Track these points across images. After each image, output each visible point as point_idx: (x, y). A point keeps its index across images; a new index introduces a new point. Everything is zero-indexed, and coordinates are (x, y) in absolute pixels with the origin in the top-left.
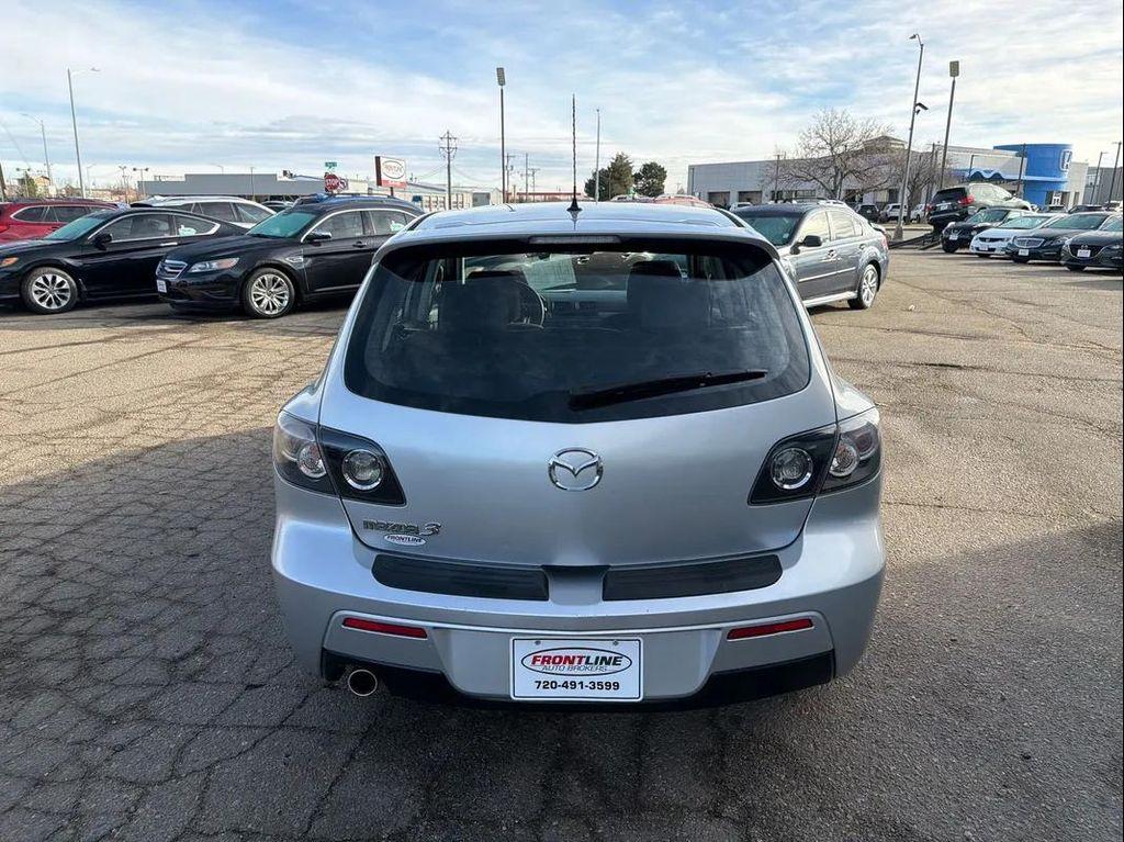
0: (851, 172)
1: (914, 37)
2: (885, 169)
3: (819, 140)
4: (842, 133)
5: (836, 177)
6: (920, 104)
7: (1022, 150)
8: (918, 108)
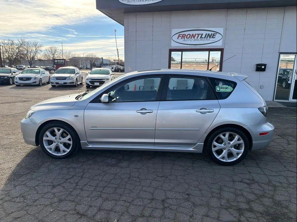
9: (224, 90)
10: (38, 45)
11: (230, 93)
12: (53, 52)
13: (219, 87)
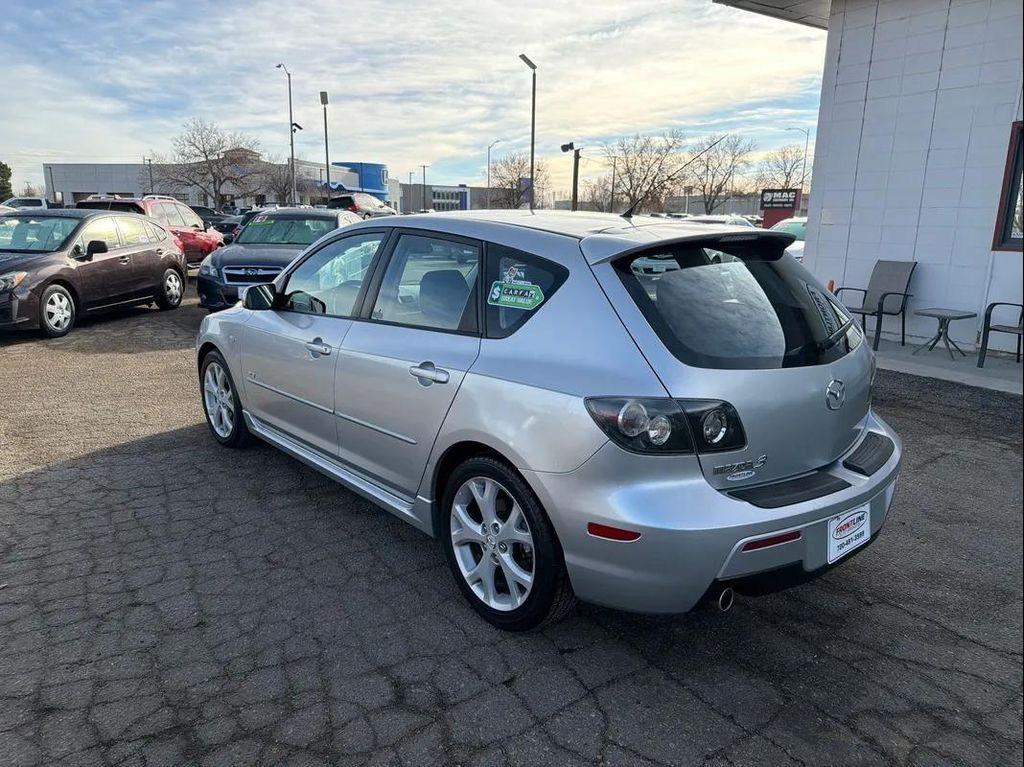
0: (227, 178)
1: (279, 66)
2: (258, 176)
3: (192, 148)
4: (213, 141)
5: (215, 182)
6: (295, 124)
7: (354, 167)
8: (294, 127)
9: (513, 299)
10: (741, 146)
11: (528, 315)
12: (789, 166)
13: (501, 286)
